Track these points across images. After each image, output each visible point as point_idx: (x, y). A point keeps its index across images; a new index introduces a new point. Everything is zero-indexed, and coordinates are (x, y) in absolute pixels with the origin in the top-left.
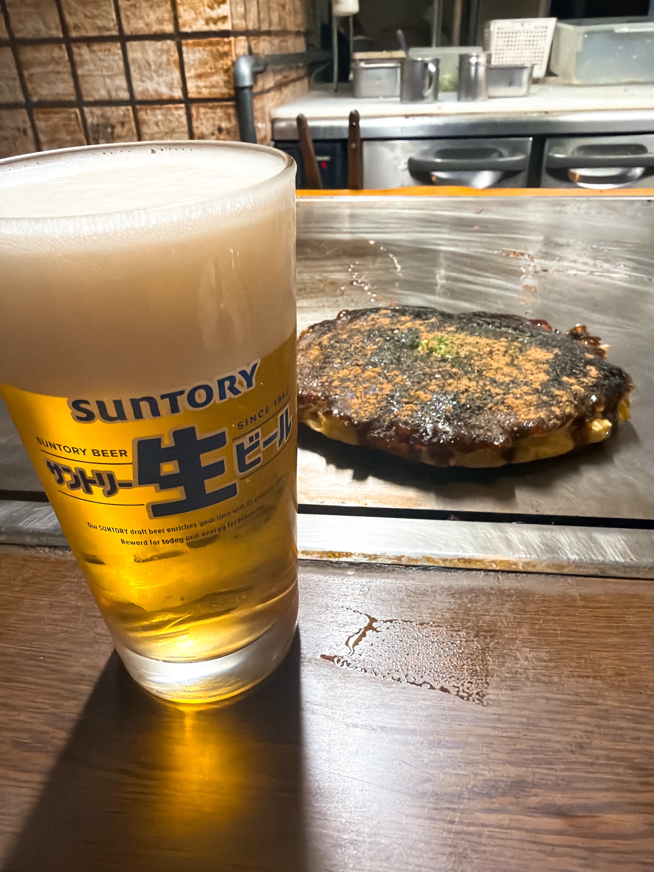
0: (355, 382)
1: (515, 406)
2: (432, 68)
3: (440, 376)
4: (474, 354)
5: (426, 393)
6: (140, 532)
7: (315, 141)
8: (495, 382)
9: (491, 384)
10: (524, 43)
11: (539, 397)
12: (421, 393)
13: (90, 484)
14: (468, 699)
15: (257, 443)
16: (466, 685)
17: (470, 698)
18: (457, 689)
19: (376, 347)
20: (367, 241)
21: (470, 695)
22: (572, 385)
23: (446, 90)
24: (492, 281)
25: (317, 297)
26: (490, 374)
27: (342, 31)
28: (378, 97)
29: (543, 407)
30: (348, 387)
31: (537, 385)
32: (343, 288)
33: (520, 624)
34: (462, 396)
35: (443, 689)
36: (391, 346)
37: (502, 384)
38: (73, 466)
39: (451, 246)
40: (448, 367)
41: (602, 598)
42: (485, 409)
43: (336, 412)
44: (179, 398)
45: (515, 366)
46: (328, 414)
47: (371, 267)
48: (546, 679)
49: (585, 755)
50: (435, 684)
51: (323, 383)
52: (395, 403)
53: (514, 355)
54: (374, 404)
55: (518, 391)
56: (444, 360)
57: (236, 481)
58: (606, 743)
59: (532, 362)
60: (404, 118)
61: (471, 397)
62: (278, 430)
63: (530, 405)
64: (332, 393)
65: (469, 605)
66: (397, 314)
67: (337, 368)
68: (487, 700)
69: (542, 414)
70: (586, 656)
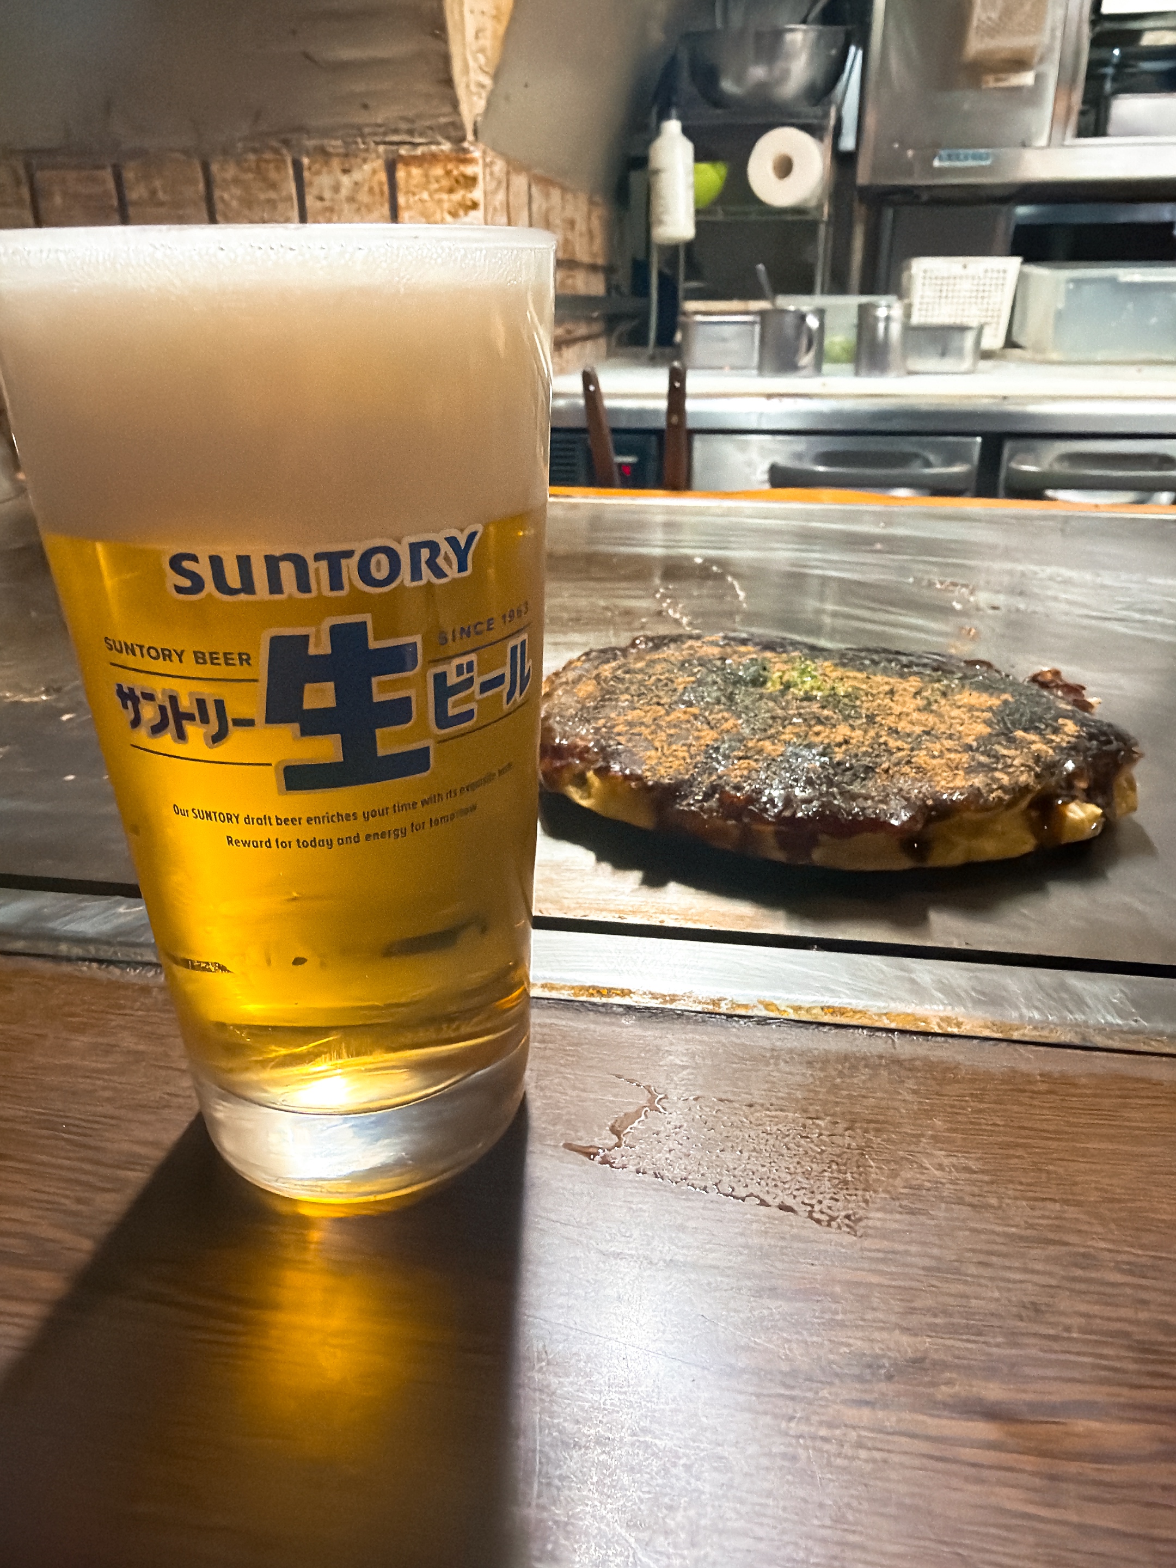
0: (653, 727)
1: (929, 768)
2: (812, 322)
3: (800, 720)
4: (862, 693)
5: (774, 744)
6: (260, 821)
7: (615, 431)
8: (897, 732)
9: (889, 735)
10: (968, 294)
11: (973, 759)
12: (767, 744)
13: (184, 722)
14: (829, 1225)
15: (470, 681)
16: (827, 1202)
17: (833, 1223)
18: (809, 1208)
19: (693, 679)
20: (689, 558)
21: (833, 1219)
22: (1033, 742)
23: (836, 360)
24: (902, 619)
25: (601, 631)
26: (891, 721)
27: (667, 271)
28: (721, 368)
29: (979, 773)
30: (640, 735)
31: (970, 740)
32: (644, 620)
33: (929, 1113)
34: (837, 749)
35: (783, 1207)
36: (718, 680)
37: (909, 735)
38: (159, 686)
39: (836, 570)
40: (815, 707)
41: (1083, 1081)
42: (877, 770)
43: (616, 767)
44: (344, 562)
45: (932, 711)
46: (603, 772)
47: (695, 593)
48: (975, 1201)
49: (1042, 1323)
50: (768, 1199)
51: (597, 730)
52: (720, 758)
53: (932, 699)
54: (684, 759)
55: (936, 747)
56: (808, 698)
57: (430, 743)
58: (1083, 1308)
59: (962, 709)
60: (764, 400)
61: (854, 751)
62: (507, 671)
63: (957, 768)
64: (612, 743)
65: (838, 1080)
66: (732, 643)
67: (623, 708)
68: (864, 1227)
69: (978, 781)
70: (1051, 1168)
